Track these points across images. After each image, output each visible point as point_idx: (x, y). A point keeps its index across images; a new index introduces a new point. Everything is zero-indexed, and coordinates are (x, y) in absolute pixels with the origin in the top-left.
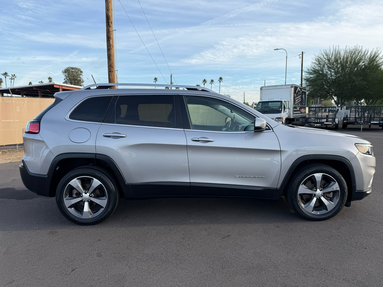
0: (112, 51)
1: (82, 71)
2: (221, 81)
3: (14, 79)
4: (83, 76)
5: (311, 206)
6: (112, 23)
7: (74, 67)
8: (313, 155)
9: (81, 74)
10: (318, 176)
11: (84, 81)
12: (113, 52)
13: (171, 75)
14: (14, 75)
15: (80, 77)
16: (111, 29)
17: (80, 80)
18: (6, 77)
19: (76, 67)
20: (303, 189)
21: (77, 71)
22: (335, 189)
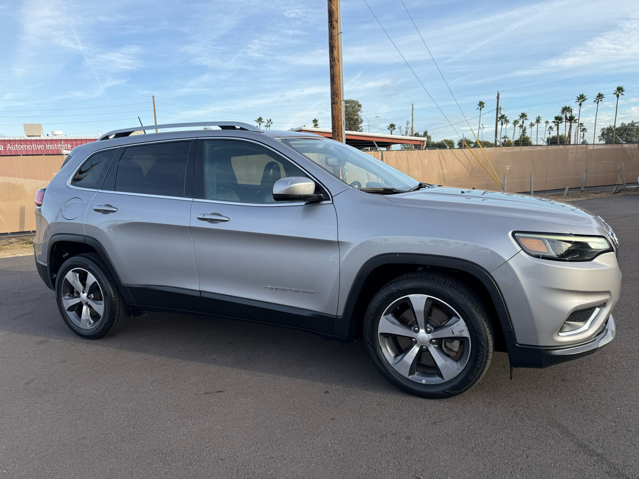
0: (336, 69)
1: (361, 105)
2: (620, 94)
3: (270, 126)
4: (362, 112)
5: (406, 363)
6: (337, 22)
7: (349, 99)
8: (400, 254)
9: (360, 110)
10: (419, 301)
11: (362, 121)
12: (338, 71)
13: (498, 94)
14: (270, 120)
15: (357, 115)
16: (335, 32)
17: (357, 120)
18: (260, 125)
19: (353, 99)
20: (387, 324)
21: (354, 105)
22: (457, 334)
